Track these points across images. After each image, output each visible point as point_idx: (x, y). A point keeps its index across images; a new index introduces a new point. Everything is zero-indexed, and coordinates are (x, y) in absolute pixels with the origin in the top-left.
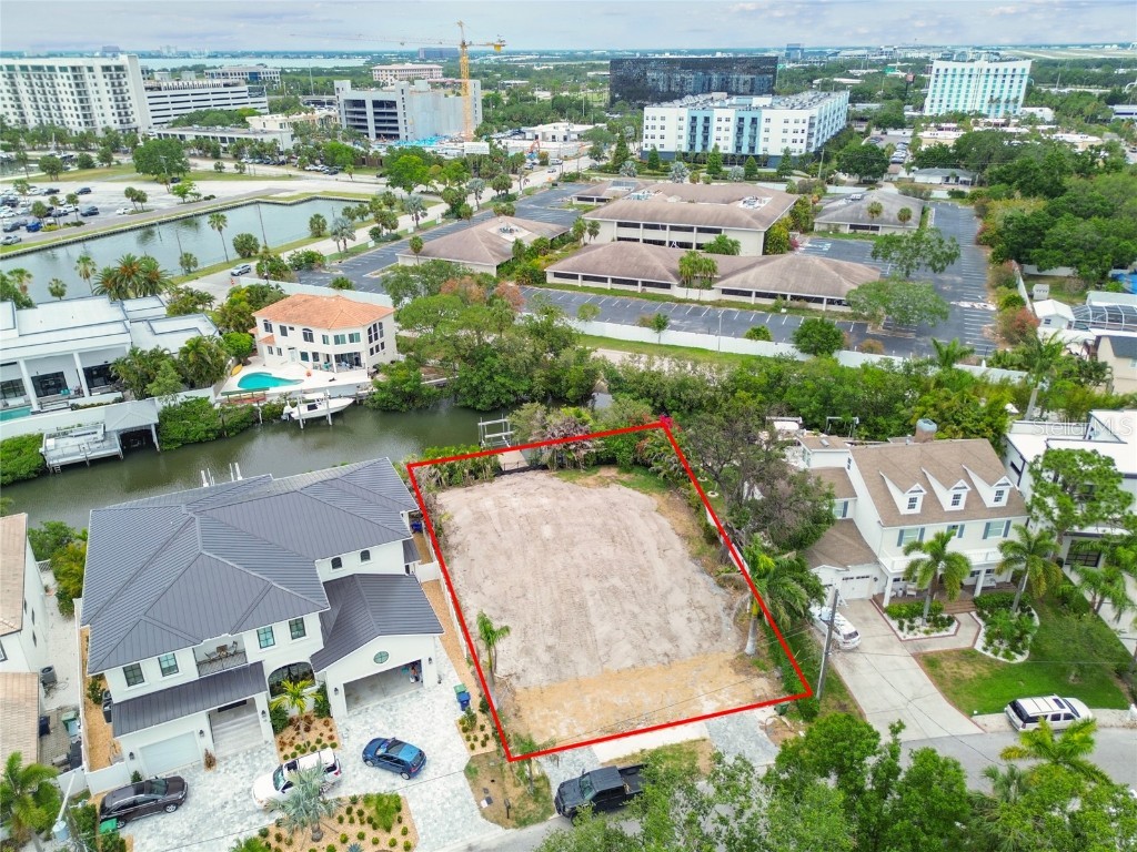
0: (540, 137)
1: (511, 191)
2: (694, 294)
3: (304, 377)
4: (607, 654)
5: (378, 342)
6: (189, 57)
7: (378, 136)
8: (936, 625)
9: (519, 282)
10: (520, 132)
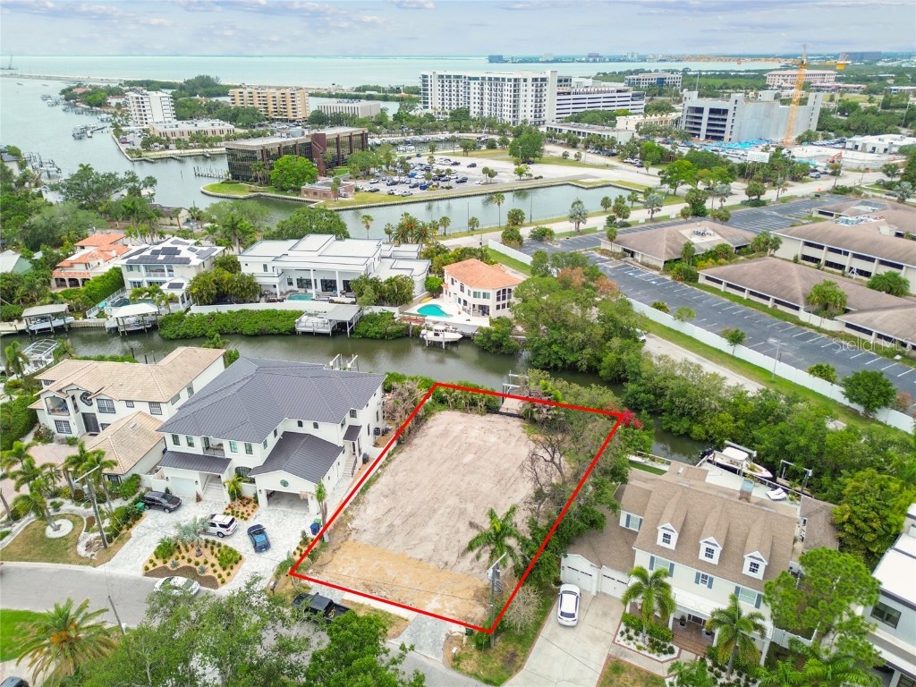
0: (859, 148)
1: (763, 198)
2: (816, 320)
3: (456, 314)
4: (415, 545)
5: (506, 302)
6: (645, 61)
7: (707, 137)
8: (653, 648)
9: (674, 278)
10: (842, 142)
